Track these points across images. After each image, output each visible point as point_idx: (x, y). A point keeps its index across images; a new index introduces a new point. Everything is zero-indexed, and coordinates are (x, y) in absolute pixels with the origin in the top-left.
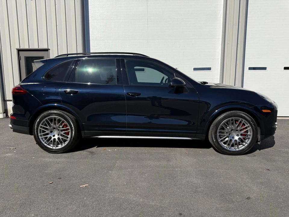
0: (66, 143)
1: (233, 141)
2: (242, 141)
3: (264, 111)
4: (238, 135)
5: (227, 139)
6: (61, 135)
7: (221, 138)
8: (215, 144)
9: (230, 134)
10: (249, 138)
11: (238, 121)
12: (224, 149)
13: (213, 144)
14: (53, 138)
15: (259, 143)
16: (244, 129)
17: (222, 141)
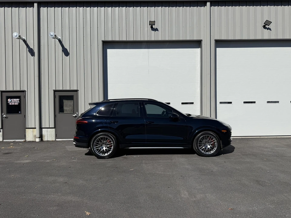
0: (110, 152)
1: (207, 149)
2: (212, 148)
3: (223, 131)
4: (209, 145)
5: (204, 147)
6: (108, 147)
7: (200, 147)
8: (197, 151)
9: (205, 145)
10: (216, 147)
11: (209, 137)
12: (202, 153)
13: (196, 151)
14: (102, 149)
15: (222, 150)
16: (213, 141)
17: (201, 148)
